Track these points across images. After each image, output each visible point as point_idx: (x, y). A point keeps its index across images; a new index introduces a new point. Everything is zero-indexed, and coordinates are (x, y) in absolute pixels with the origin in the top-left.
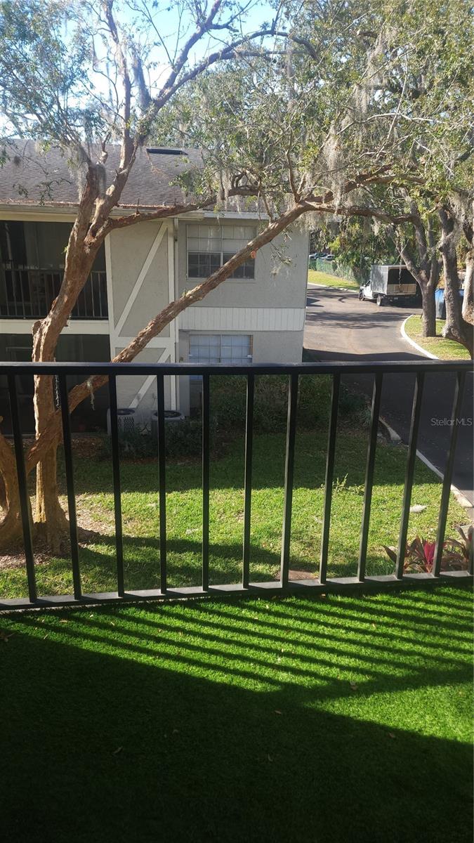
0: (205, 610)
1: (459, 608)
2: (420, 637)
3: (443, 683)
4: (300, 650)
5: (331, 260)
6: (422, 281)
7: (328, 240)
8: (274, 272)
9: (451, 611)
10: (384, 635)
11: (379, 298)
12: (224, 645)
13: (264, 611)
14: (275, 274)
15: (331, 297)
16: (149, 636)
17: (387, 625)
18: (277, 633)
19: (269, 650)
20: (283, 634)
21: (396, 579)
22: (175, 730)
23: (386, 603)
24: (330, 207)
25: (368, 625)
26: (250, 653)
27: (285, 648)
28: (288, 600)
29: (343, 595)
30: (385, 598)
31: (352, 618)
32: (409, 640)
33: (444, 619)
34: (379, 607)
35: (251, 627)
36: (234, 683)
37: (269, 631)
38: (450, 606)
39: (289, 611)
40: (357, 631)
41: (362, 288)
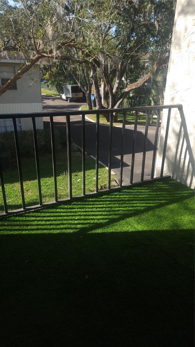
0: (43, 212)
1: (130, 195)
2: (120, 205)
3: (131, 217)
4: (82, 217)
5: (46, 83)
6: (85, 91)
7: (43, 75)
8: (30, 85)
9: (127, 196)
10: (109, 207)
11: (69, 99)
12: (54, 222)
13: (66, 208)
14: (31, 86)
15: (49, 99)
16: (23, 225)
17: (109, 204)
18: (72, 214)
19: (71, 220)
20: (75, 214)
21: (108, 190)
22: (46, 250)
23: (107, 198)
24: (52, 56)
25: (103, 205)
26: (65, 222)
27: (77, 218)
28: (73, 203)
29: (92, 198)
30: (106, 196)
31: (97, 204)
32: (117, 207)
33: (126, 199)
34: (105, 199)
35: (62, 214)
36: (62, 232)
37: (69, 214)
38: (127, 195)
39: (74, 206)
40: (100, 208)
41: (61, 95)
